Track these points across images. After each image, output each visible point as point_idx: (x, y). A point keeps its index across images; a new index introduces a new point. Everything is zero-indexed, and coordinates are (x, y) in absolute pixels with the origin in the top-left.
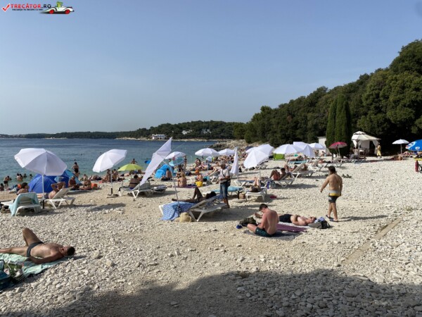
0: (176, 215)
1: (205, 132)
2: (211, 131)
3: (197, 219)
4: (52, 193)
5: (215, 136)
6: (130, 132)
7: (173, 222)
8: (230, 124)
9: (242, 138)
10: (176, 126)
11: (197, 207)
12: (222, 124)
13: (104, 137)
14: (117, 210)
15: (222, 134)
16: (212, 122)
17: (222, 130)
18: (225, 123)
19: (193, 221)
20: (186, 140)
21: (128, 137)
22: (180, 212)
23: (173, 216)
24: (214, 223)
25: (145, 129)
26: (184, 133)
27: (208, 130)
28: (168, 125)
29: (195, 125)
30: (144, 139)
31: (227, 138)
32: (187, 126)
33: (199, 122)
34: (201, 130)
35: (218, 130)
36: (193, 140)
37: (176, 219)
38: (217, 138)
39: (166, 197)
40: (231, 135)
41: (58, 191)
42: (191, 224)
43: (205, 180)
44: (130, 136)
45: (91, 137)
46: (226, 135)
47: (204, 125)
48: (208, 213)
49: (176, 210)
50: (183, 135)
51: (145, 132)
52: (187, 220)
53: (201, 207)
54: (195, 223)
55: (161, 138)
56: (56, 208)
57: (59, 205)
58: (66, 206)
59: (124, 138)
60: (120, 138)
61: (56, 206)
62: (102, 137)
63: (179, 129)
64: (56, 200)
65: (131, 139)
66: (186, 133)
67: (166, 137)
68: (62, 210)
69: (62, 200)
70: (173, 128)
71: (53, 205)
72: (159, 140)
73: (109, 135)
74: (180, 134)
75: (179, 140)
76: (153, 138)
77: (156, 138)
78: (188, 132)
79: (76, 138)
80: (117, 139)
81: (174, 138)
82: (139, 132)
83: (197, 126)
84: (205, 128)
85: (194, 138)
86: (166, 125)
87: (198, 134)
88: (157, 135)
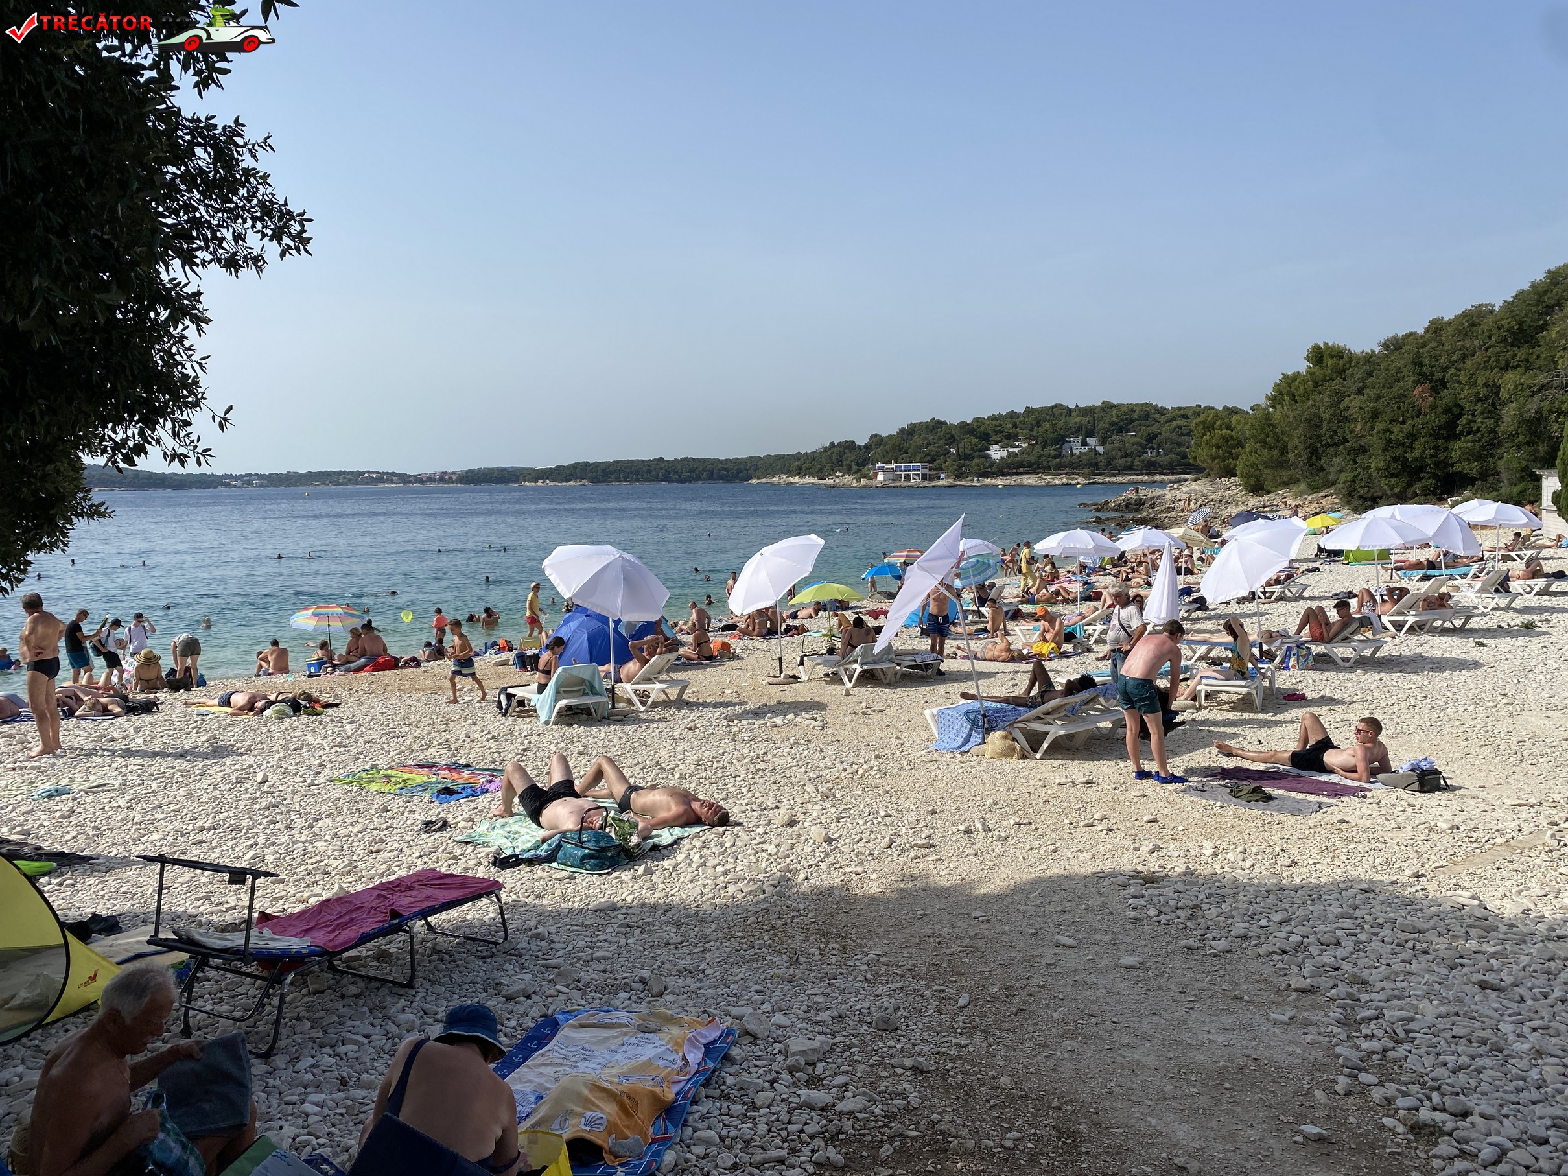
0: (976, 737)
1: (1078, 449)
2: (1103, 442)
3: (1035, 751)
4: (631, 666)
5: (1121, 462)
6: (798, 457)
7: (968, 757)
8: (1183, 414)
9: (1231, 473)
10: (966, 428)
11: (1038, 718)
12: (1148, 414)
13: (711, 477)
14: (804, 719)
15: (1149, 455)
16: (1108, 407)
17: (1151, 438)
18: (1162, 411)
19: (1024, 757)
20: (1001, 482)
21: (790, 473)
22: (988, 731)
23: (967, 739)
24: (1089, 764)
25: (849, 446)
26: (997, 453)
27: (1092, 441)
28: (936, 425)
29: (1038, 424)
30: (848, 480)
32: (1008, 427)
33: (1057, 411)
34: (1061, 440)
35: (1131, 438)
36: (1029, 480)
37: (975, 750)
38: (1129, 470)
39: (941, 689)
40: (1184, 456)
41: (648, 661)
42: (1021, 764)
43: (1069, 637)
44: (799, 472)
45: (667, 479)
46: (1164, 460)
47: (1075, 420)
48: (1070, 737)
49: (974, 725)
50: (993, 463)
51: (850, 456)
52: (1008, 753)
53: (1048, 718)
54: (1030, 763)
55: (908, 477)
56: (642, 708)
57: (650, 701)
58: (667, 704)
59: (776, 479)
60: (764, 480)
61: (643, 703)
62: (705, 476)
63: (975, 441)
64: (642, 687)
65: (802, 481)
66: (1004, 453)
67: (926, 471)
68: (658, 713)
69: (658, 686)
70: (953, 436)
71: (635, 700)
72: (903, 482)
73: (726, 470)
74: (980, 457)
75: (975, 483)
76: (881, 477)
77: (891, 476)
78: (1010, 450)
79: (618, 480)
80: (753, 481)
81: (958, 477)
82: (830, 456)
83: (1046, 425)
84: (1078, 431)
85: (1034, 473)
86: (927, 427)
87: (1049, 456)
88: (893, 466)
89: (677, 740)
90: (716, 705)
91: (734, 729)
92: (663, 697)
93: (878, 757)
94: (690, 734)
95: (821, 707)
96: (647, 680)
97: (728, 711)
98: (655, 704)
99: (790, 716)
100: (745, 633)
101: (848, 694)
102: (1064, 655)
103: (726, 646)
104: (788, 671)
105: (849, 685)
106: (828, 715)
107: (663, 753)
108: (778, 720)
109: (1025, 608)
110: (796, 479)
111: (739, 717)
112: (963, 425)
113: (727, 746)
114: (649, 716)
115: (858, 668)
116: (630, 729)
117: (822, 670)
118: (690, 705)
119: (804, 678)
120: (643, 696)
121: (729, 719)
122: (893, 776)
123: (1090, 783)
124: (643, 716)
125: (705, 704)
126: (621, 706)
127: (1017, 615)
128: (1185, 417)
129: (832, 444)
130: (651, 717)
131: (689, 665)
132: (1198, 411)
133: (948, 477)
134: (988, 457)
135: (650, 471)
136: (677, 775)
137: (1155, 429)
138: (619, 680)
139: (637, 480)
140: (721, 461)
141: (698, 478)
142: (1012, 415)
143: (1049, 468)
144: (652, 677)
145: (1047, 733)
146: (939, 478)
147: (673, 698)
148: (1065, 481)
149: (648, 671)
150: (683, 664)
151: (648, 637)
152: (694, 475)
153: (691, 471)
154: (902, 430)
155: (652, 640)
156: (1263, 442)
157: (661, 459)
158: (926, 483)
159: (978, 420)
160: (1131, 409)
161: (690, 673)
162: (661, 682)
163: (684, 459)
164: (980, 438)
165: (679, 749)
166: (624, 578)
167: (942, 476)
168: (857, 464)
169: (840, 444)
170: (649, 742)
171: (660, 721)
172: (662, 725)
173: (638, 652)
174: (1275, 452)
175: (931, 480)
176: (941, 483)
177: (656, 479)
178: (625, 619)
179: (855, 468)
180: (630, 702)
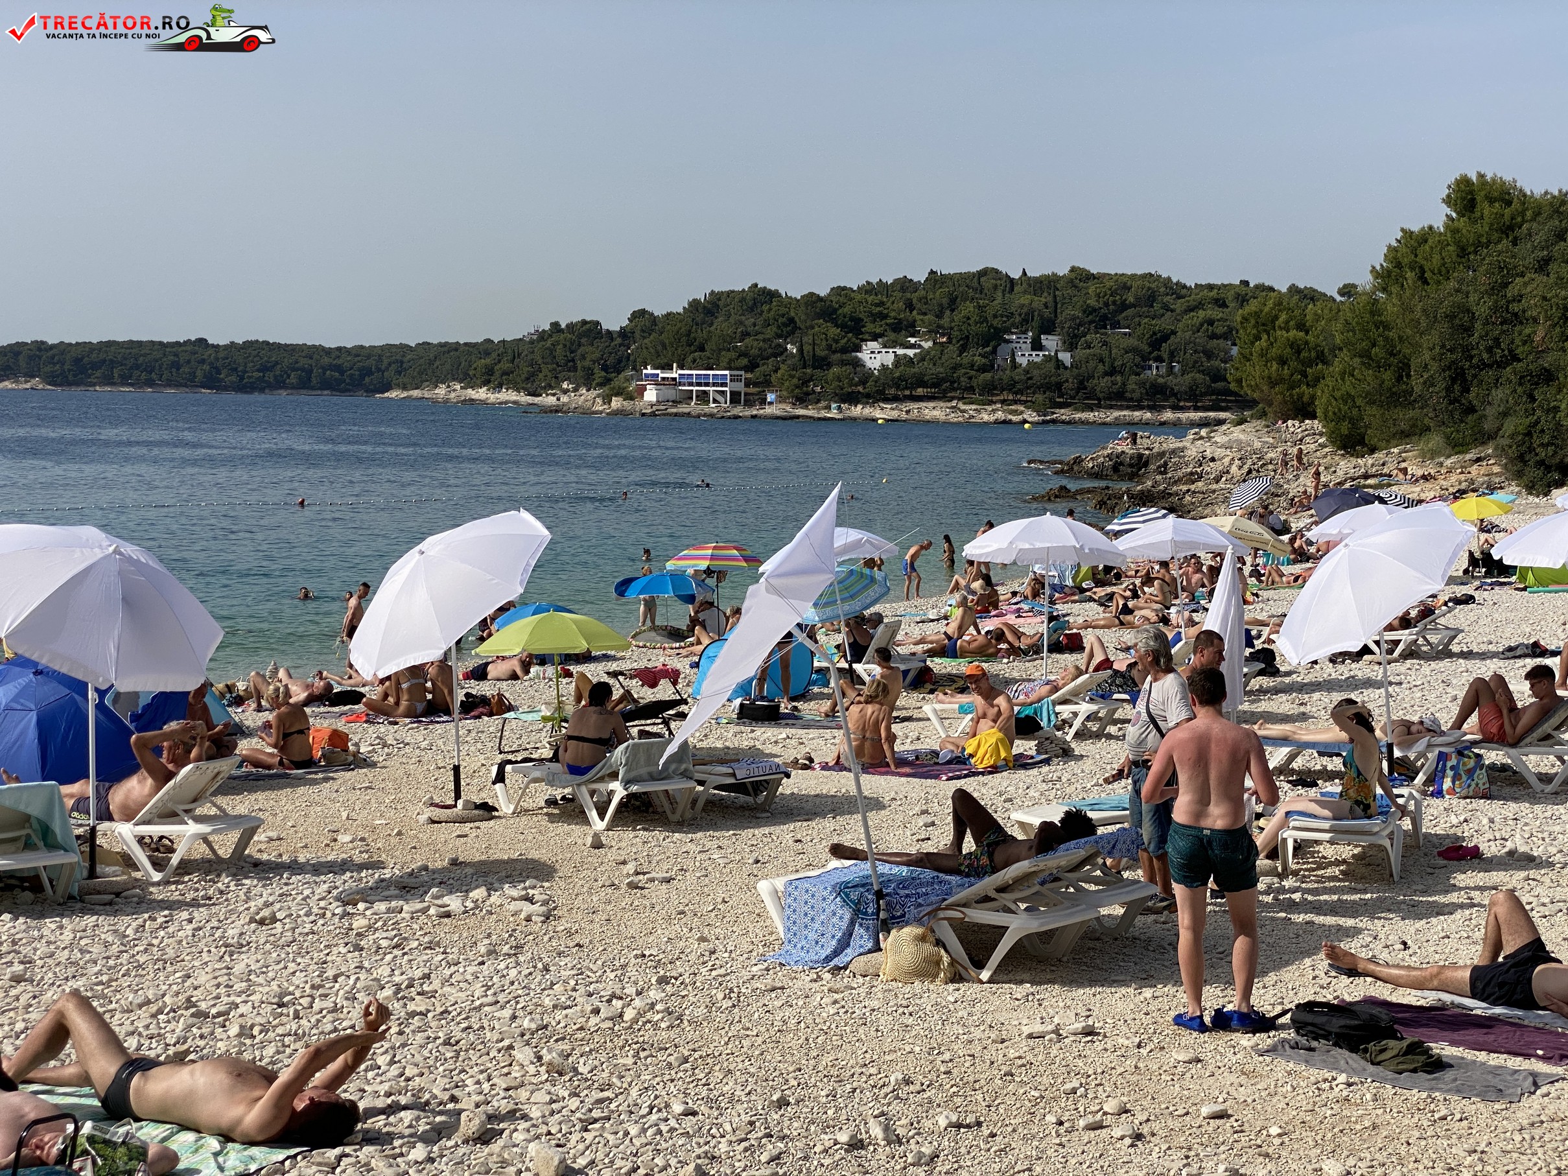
0: (862, 938)
1: (1025, 356)
2: (1070, 345)
3: (980, 965)
4: (135, 787)
5: (1103, 384)
6: (486, 348)
7: (845, 979)
8: (1217, 296)
9: (1304, 412)
10: (817, 306)
11: (986, 899)
12: (1153, 294)
13: (305, 384)
14: (507, 898)
15: (1154, 372)
16: (1078, 277)
17: (1158, 340)
18: (1178, 290)
19: (957, 978)
20: (882, 413)
21: (470, 381)
22: (885, 927)
23: (844, 944)
24: (1083, 994)
25: (589, 330)
26: (875, 357)
27: (1051, 342)
29: (953, 304)
30: (587, 397)
31: (1193, 398)
32: (896, 307)
33: (988, 282)
34: (994, 337)
35: (1122, 337)
36: (934, 411)
37: (859, 964)
38: (1117, 398)
39: (785, 833)
40: (1218, 376)
41: (170, 775)
42: (951, 993)
43: (1026, 726)
44: (489, 379)
45: (212, 382)
46: (1181, 381)
47: (1022, 300)
48: (1046, 936)
49: (858, 912)
50: (867, 376)
51: (591, 352)
52: (926, 970)
53: (1006, 899)
54: (969, 990)
55: (703, 397)
56: (157, 876)
57: (175, 859)
58: (211, 867)
59: (441, 391)
60: (416, 393)
61: (158, 865)
62: (293, 379)
63: (834, 331)
64: (156, 830)
65: (493, 397)
66: (888, 358)
67: (740, 387)
68: (192, 887)
69: (192, 828)
70: (792, 321)
71: (141, 856)
72: (693, 407)
73: (339, 368)
74: (843, 363)
75: (833, 413)
76: (651, 395)
77: (670, 393)
78: (900, 351)
79: (108, 381)
80: (393, 394)
81: (802, 399)
82: (552, 350)
83: (968, 308)
84: (1024, 324)
85: (943, 397)
86: (743, 300)
87: (972, 366)
88: (675, 374)
89: (235, 949)
90: (318, 869)
91: (359, 923)
92: (201, 851)
93: (663, 981)
94: (262, 934)
95: (541, 871)
96: (169, 815)
97: (346, 882)
98: (186, 867)
99: (479, 893)
100: (380, 711)
101: (597, 845)
102: (1021, 763)
103: (338, 739)
104: (471, 794)
105: (599, 825)
106: (556, 888)
107: (202, 978)
108: (454, 902)
109: (940, 665)
110: (481, 394)
111: (368, 895)
112: (812, 299)
113: (341, 958)
114: (172, 893)
115: (619, 791)
116: (128, 924)
117: (542, 793)
118: (263, 869)
119: (506, 808)
120: (159, 850)
121: (348, 900)
122: (695, 1023)
123: (1090, 1032)
124: (157, 893)
125: (295, 867)
126: (112, 874)
127: (923, 681)
128: (1221, 303)
129: (555, 325)
130: (176, 896)
131: (259, 778)
132: (1244, 293)
133: (781, 399)
134: (858, 363)
135: (176, 365)
136: (234, 1030)
137: (1165, 323)
138: (105, 815)
139: (150, 383)
140: (328, 352)
141: (279, 384)
142: (904, 284)
143: (971, 389)
144: (180, 808)
145: (1002, 930)
146: (763, 401)
147: (225, 852)
148: (1000, 415)
149: (171, 797)
150: (247, 777)
151: (173, 725)
152: (270, 377)
153: (264, 369)
154: (695, 304)
155: (184, 730)
156: (1365, 355)
157: (202, 342)
158: (738, 410)
159: (840, 291)
160: (1123, 283)
161: (260, 796)
162: (199, 820)
163: (248, 344)
164: (843, 326)
165: (239, 968)
166: (124, 599)
167: (770, 397)
168: (605, 368)
169: (570, 326)
170: (171, 953)
171: (195, 904)
172: (200, 914)
173: (150, 756)
174: (1388, 376)
175: (749, 403)
176: (769, 410)
177: (190, 383)
178: (125, 686)
179: (599, 374)
180: (128, 862)
